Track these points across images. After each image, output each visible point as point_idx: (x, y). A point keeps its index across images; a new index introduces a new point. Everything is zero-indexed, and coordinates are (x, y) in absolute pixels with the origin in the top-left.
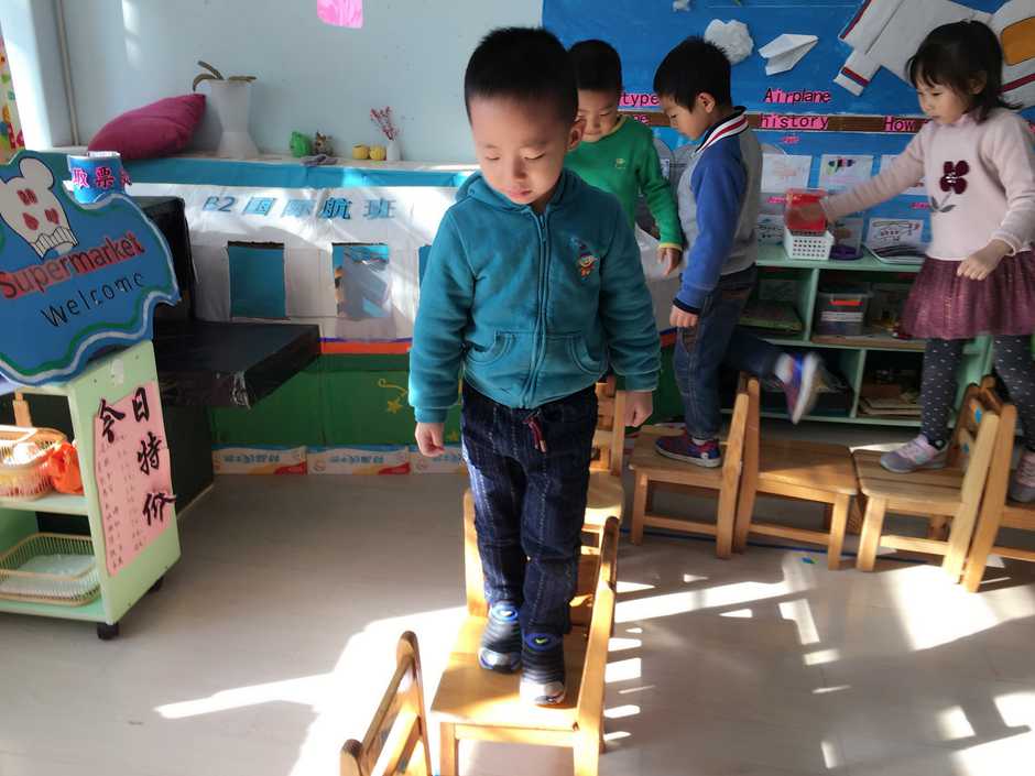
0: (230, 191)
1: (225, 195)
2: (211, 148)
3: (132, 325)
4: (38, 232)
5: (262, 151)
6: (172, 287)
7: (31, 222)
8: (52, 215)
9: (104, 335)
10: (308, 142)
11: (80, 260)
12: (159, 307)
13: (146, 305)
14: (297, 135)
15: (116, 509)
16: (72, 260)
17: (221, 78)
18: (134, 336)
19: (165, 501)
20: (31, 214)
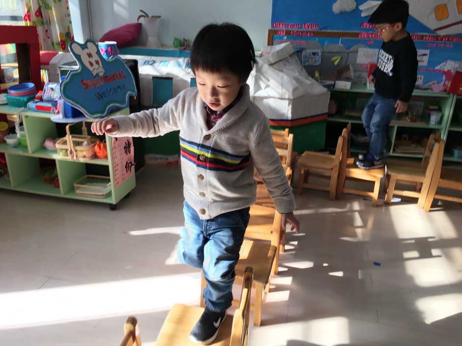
0: (153, 58)
1: (152, 59)
2: (144, 44)
3: (123, 102)
4: (93, 68)
5: (162, 45)
6: (134, 90)
7: (91, 64)
8: (97, 62)
9: (114, 104)
10: (180, 41)
11: (106, 78)
12: (131, 97)
13: (127, 96)
14: (176, 39)
15: (117, 165)
16: (104, 78)
17: (148, 16)
18: (123, 106)
19: (132, 165)
20: (91, 61)
